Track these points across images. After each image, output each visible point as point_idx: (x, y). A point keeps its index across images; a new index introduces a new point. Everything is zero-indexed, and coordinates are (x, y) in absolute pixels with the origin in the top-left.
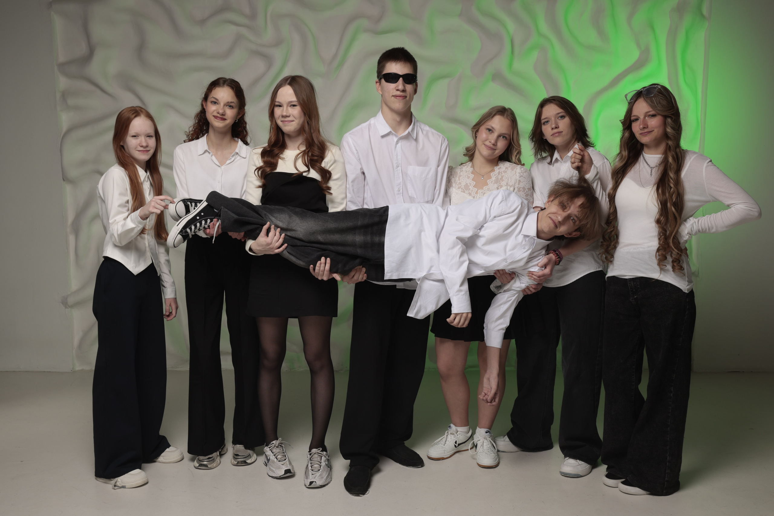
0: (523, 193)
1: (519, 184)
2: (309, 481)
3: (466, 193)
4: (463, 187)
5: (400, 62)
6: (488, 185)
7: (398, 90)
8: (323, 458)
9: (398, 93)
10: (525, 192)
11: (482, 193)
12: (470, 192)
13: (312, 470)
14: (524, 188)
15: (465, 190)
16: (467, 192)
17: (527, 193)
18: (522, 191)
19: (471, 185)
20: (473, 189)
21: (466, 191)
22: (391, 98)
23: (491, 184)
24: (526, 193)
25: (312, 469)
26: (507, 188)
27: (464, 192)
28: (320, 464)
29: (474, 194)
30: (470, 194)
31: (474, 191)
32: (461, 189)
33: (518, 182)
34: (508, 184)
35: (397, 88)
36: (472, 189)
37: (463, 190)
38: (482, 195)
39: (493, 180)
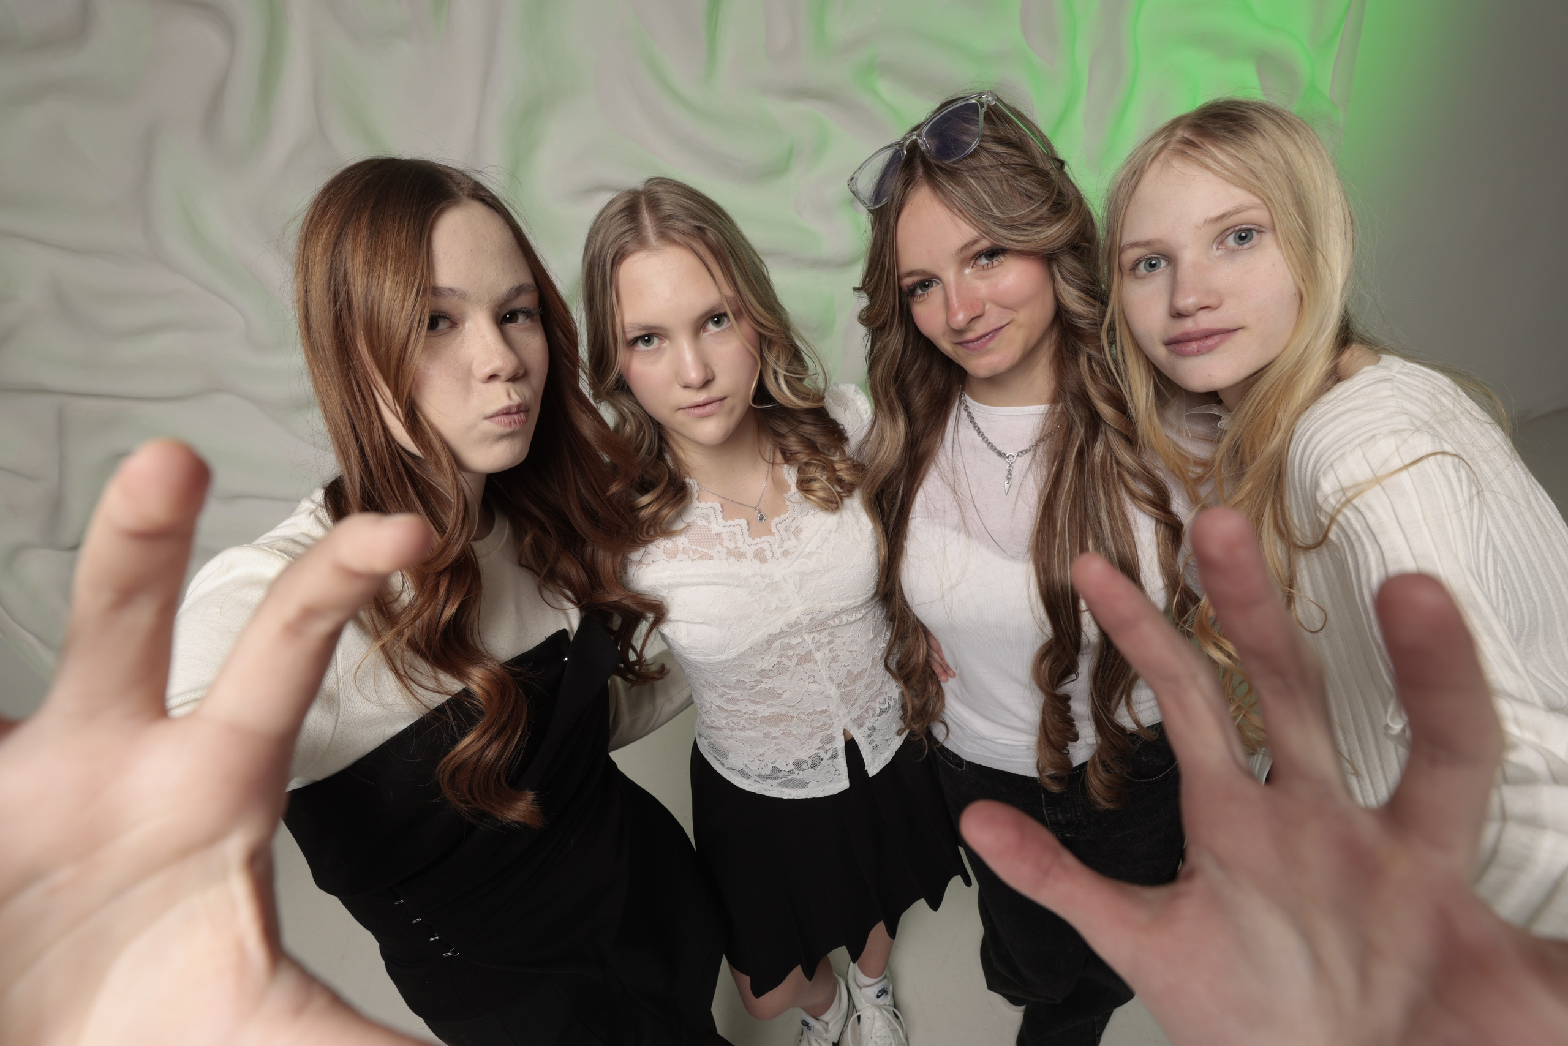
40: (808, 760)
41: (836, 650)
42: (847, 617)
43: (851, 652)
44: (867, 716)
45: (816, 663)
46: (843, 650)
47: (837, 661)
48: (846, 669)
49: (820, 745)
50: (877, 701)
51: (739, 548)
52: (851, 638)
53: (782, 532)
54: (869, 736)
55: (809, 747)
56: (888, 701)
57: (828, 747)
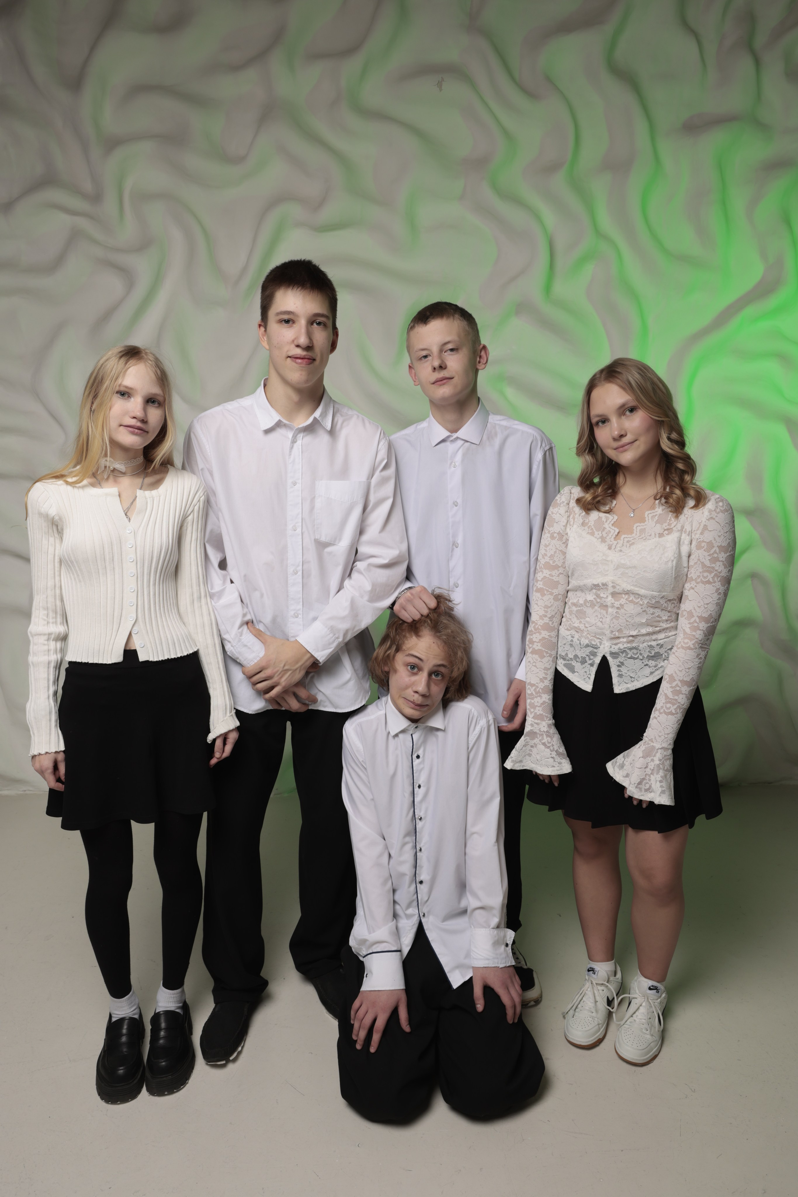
0: (706, 554)
1: (702, 533)
3: (595, 536)
4: (592, 525)
5: (301, 290)
6: (644, 523)
7: (298, 346)
9: (299, 352)
10: (712, 551)
11: (628, 542)
12: (605, 535)
14: (710, 545)
15: (595, 531)
16: (598, 534)
17: (716, 555)
18: (704, 549)
19: (608, 522)
20: (611, 530)
21: (596, 533)
22: (286, 360)
23: (650, 520)
24: (713, 554)
26: (681, 536)
27: (592, 534)
29: (612, 539)
30: (603, 540)
31: (612, 534)
32: (589, 528)
33: (702, 527)
34: (685, 527)
35: (296, 343)
36: (608, 529)
37: (592, 529)
38: (628, 546)
39: (658, 513)
40: (580, 658)
41: (619, 614)
42: (634, 598)
43: (627, 621)
44: (621, 655)
45: (607, 613)
46: (623, 617)
47: (617, 620)
48: (620, 627)
49: (589, 654)
50: (632, 651)
51: (606, 538)
52: (631, 615)
53: (625, 541)
54: (619, 666)
55: (583, 652)
56: (638, 655)
57: (592, 657)
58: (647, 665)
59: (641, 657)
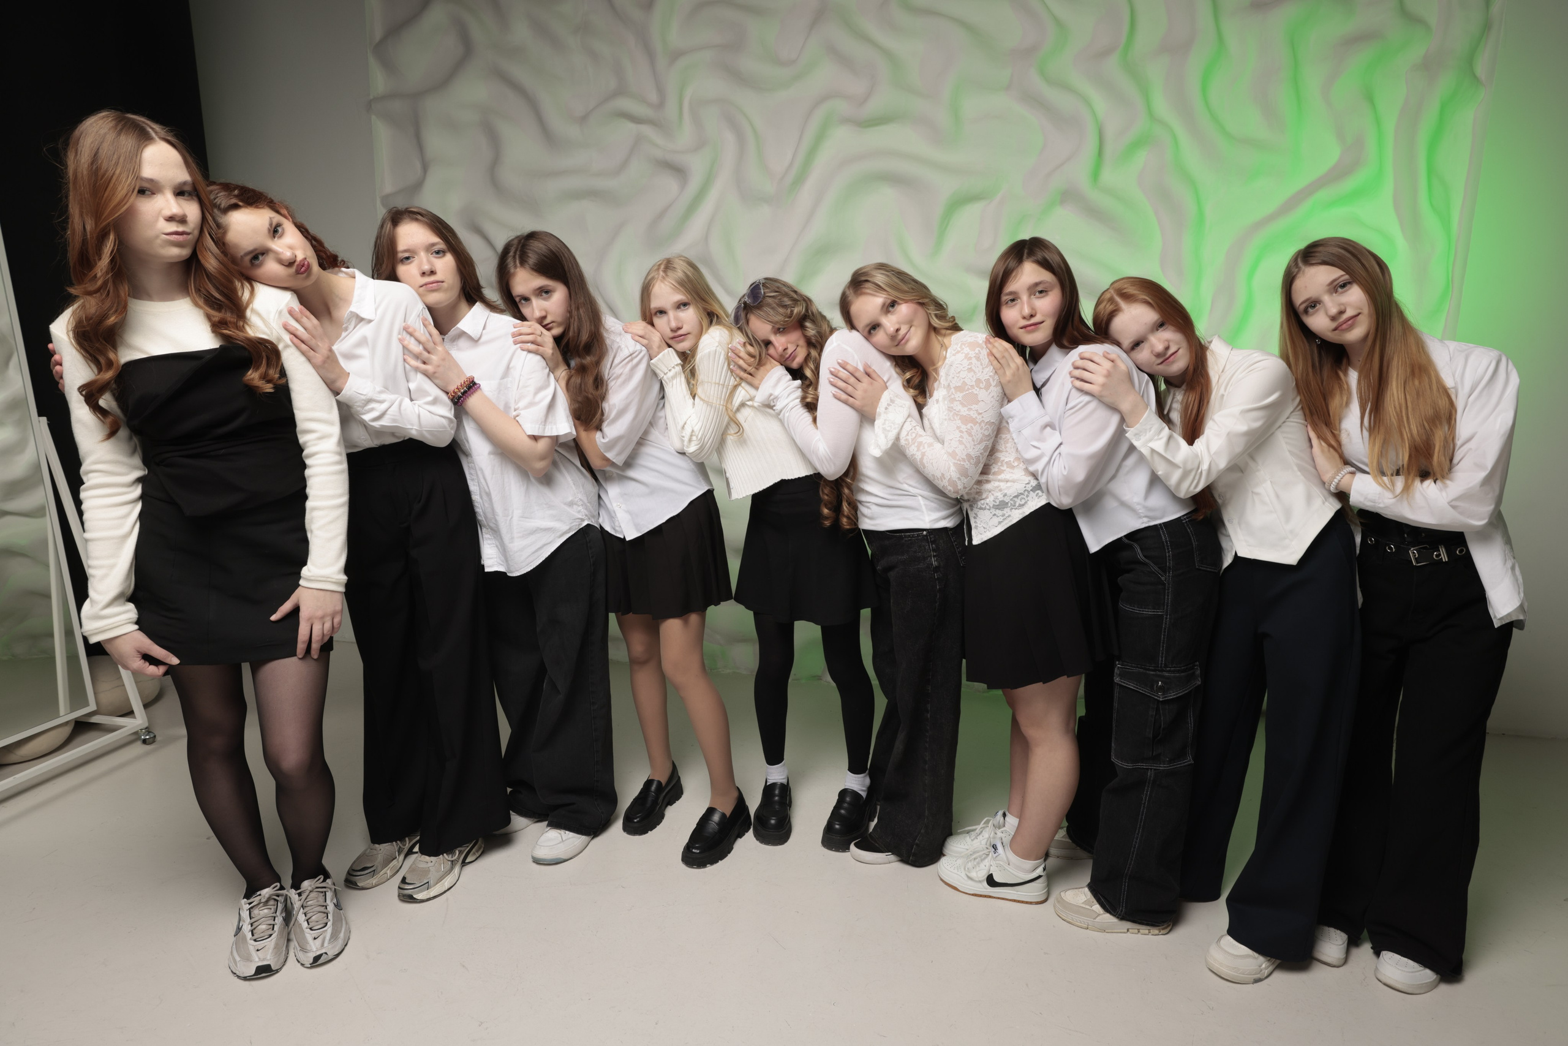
2: (312, 955)
8: (329, 895)
13: (311, 929)
25: (310, 926)
28: (325, 910)
58: (995, 515)
59: (988, 507)
